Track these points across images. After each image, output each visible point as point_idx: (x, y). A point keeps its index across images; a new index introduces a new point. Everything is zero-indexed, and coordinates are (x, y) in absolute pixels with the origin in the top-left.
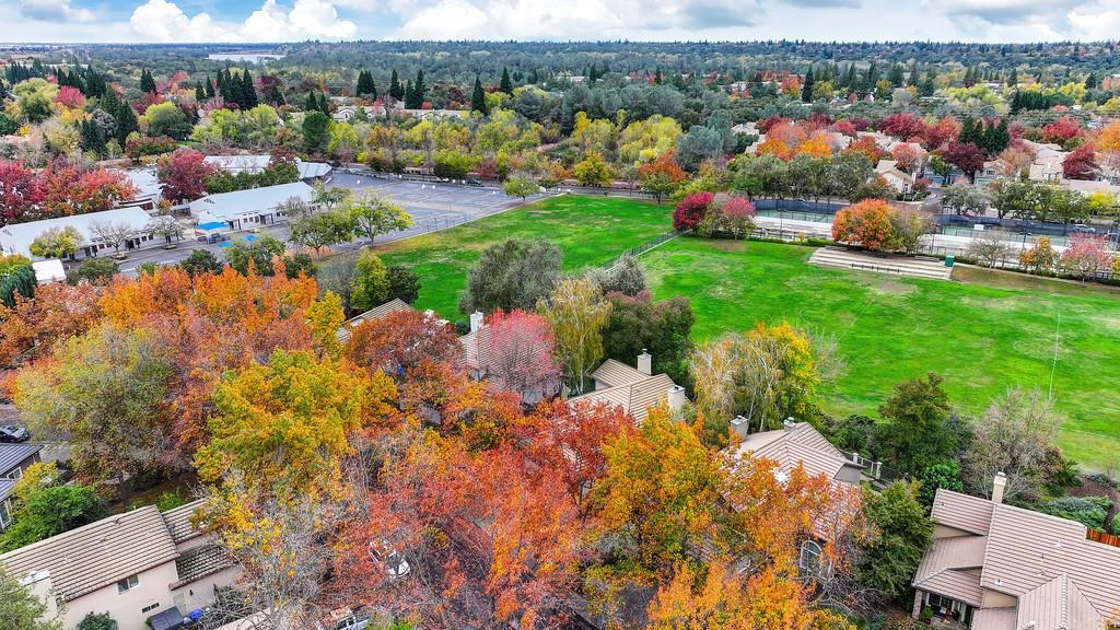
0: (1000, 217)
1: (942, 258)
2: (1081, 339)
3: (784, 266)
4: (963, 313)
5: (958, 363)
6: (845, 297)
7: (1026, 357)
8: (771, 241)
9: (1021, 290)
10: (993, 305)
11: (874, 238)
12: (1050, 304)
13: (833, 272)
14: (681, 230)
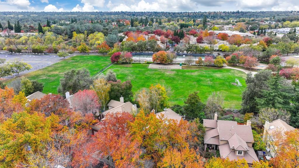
0: (187, 53)
1: (179, 64)
2: (213, 80)
3: (143, 70)
4: (187, 76)
5: (191, 88)
6: (160, 76)
7: (204, 85)
8: (138, 63)
9: (197, 70)
10: (193, 74)
11: (163, 60)
12: (204, 72)
13: (155, 70)
14: (113, 63)
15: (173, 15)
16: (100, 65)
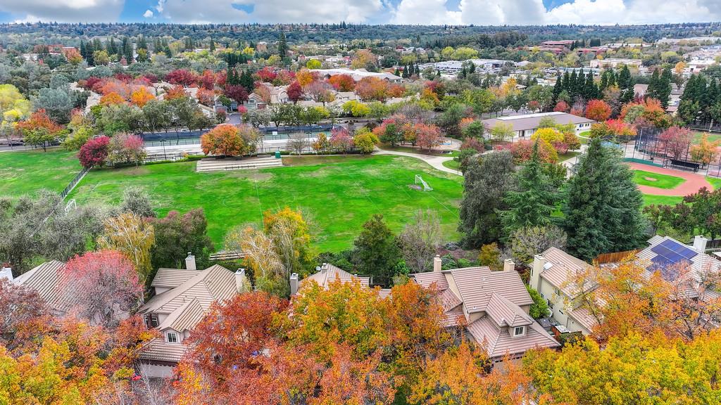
0: (277, 126)
1: (273, 154)
2: (367, 183)
3: (185, 177)
4: (307, 182)
5: (330, 209)
6: (240, 188)
7: (355, 198)
8: (162, 163)
9: (320, 164)
10: (315, 174)
12: (339, 169)
13: (219, 175)
14: (87, 167)
15: (193, 33)
16: (45, 178)
